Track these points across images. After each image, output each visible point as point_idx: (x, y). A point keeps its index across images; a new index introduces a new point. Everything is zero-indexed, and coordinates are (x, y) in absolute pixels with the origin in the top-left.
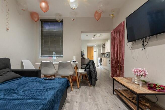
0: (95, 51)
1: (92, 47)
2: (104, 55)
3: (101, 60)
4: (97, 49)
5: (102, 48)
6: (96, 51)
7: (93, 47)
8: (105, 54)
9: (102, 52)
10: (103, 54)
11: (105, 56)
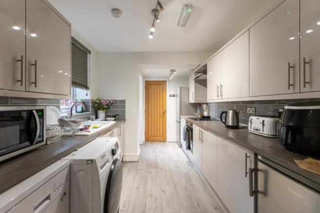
0: (171, 96)
1: (161, 84)
2: (202, 110)
3: (189, 131)
4: (178, 90)
5: (192, 85)
6: (174, 96)
7: (165, 82)
8: (204, 106)
9: (192, 101)
10: (198, 106)
11: (206, 114)
